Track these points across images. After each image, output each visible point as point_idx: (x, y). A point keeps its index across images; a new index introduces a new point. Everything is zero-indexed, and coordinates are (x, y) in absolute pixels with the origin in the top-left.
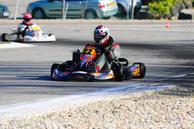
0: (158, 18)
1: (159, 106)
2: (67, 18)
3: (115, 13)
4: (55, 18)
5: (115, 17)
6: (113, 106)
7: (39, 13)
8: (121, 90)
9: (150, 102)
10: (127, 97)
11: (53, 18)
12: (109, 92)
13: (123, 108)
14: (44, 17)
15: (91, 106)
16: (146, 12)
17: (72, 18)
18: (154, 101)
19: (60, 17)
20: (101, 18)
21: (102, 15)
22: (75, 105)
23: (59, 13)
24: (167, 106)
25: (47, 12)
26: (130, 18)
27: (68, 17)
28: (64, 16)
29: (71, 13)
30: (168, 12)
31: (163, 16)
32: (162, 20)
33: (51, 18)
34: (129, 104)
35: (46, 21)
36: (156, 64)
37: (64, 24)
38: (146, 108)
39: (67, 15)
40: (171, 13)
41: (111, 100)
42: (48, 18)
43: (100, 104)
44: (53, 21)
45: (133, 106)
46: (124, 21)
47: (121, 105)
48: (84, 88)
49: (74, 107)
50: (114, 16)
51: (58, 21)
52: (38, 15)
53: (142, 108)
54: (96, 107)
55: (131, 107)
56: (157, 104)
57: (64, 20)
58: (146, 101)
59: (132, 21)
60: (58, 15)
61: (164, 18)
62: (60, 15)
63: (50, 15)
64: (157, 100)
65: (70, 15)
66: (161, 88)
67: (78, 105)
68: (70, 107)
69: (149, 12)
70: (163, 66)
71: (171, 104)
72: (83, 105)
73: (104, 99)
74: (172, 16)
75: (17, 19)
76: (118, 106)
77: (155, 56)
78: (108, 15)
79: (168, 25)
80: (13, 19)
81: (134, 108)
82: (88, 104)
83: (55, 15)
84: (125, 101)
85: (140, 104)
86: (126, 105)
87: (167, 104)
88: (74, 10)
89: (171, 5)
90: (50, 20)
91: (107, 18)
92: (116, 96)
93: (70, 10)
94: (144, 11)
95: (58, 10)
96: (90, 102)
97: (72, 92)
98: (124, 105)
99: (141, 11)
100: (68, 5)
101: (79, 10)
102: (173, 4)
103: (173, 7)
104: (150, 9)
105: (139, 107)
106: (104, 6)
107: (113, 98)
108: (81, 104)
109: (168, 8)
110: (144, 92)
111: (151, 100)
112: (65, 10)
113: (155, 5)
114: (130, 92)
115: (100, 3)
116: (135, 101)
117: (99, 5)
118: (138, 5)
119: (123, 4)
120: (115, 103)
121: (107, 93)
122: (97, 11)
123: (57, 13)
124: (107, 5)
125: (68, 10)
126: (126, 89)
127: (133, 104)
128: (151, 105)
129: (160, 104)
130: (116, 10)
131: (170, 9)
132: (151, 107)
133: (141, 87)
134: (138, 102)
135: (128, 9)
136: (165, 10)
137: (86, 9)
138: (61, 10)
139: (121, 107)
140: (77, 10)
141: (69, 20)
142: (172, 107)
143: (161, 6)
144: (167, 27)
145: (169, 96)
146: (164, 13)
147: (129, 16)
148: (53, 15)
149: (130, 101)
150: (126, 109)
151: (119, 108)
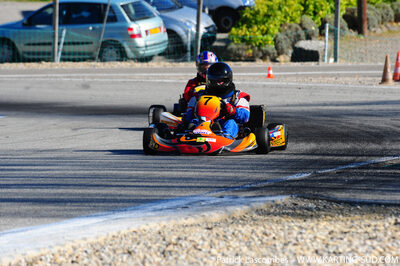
0: (251, 59)
1: (256, 239)
2: (63, 60)
3: (162, 48)
4: (39, 61)
5: (161, 57)
6: (164, 240)
7: (4, 51)
8: (178, 207)
9: (240, 231)
10: (191, 221)
11: (34, 60)
12: (155, 210)
13: (184, 243)
14: (16, 58)
15: (118, 240)
16: (226, 47)
17: (74, 60)
18: (246, 229)
19: (49, 57)
20: (132, 59)
21: (135, 53)
22: (85, 239)
23: (47, 49)
24: (274, 238)
25: (22, 48)
27: (67, 57)
28: (58, 57)
29: (72, 48)
30: (270, 47)
31: (261, 54)
32: (259, 63)
33: (29, 61)
34: (198, 235)
35: (21, 66)
37: (58, 71)
38: (231, 243)
39: (63, 54)
40: (276, 48)
41: (159, 228)
42: (25, 60)
43: (137, 236)
44: (34, 65)
45: (203, 239)
46: (182, 65)
47: (179, 239)
48: (102, 204)
49: (83, 243)
50: (160, 55)
51: (44, 65)
53: (222, 244)
54: (129, 244)
55: (201, 242)
56: (254, 236)
57: (58, 64)
58: (231, 229)
60: (44, 53)
61: (263, 58)
62: (49, 54)
63: (29, 53)
64: (254, 228)
65: (69, 54)
66: (262, 203)
67: (92, 239)
68: (75, 245)
69: (233, 46)
71: (282, 234)
72: (101, 240)
73: (147, 228)
74: (279, 54)
76: (174, 241)
78: (148, 52)
79: (271, 72)
81: (206, 243)
82: (110, 237)
83: (39, 54)
84: (187, 229)
85: (218, 235)
86: (190, 238)
87: (274, 235)
88: (78, 43)
89: (276, 31)
90: (27, 64)
91: (147, 59)
92: (169, 219)
93: (69, 44)
94: (222, 44)
95: (44, 44)
96: (115, 234)
97: (77, 213)
98: (186, 239)
99: (216, 44)
100: (64, 32)
101: (87, 43)
102: (280, 31)
103: (281, 36)
104: (233, 41)
105: (216, 242)
106: (140, 35)
107: (164, 223)
108: (97, 238)
109: (270, 39)
110: (226, 211)
111: (240, 227)
112: (59, 44)
113: (243, 31)
114: (198, 210)
115: (131, 29)
116: (208, 229)
117: (130, 32)
118: (209, 32)
119: (179, 30)
120: (166, 233)
121: (150, 214)
122: (125, 45)
123: (42, 49)
124: (146, 32)
125: (65, 44)
126: (190, 204)
127: (205, 236)
128: (241, 237)
129: (260, 235)
130: (165, 42)
131: (275, 40)
132: (240, 241)
133: (219, 200)
134: (215, 231)
135: (188, 40)
136: (265, 42)
137: (102, 40)
138: (50, 44)
139: (180, 242)
140: (83, 43)
141: (67, 63)
142: (283, 241)
143: (256, 33)
144: (269, 76)
145: (277, 218)
146: (263, 48)
147: (192, 54)
148: (34, 53)
149: (198, 229)
150: (190, 246)
151: (175, 244)
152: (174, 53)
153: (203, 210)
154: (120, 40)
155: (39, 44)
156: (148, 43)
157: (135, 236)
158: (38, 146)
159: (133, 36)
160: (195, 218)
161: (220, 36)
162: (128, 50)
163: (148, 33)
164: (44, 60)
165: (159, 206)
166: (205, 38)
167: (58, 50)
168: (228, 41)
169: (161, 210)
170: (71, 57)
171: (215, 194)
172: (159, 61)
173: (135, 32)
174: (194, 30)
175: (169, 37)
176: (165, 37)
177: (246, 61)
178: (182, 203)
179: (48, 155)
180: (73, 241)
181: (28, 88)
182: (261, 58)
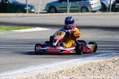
3: (99, 8)
5: (99, 11)
7: (53, 10)
8: (104, 56)
12: (97, 57)
13: (106, 67)
14: (56, 12)
15: (86, 66)
17: (73, 12)
20: (91, 12)
21: (91, 10)
22: (76, 65)
23: (65, 9)
25: (58, 9)
26: (109, 11)
27: (71, 11)
28: (68, 11)
29: (72, 9)
33: (60, 12)
34: (110, 64)
35: (57, 14)
39: (70, 10)
41: (98, 62)
44: (61, 14)
45: (112, 65)
46: (105, 13)
49: (76, 66)
50: (99, 10)
51: (65, 14)
52: (52, 10)
54: (89, 67)
57: (68, 13)
59: (110, 13)
60: (64, 10)
62: (66, 10)
63: (60, 10)
65: (72, 10)
67: (78, 65)
68: (73, 67)
72: (81, 65)
73: (95, 62)
75: (40, 13)
76: (103, 66)
78: (95, 10)
80: (37, 13)
81: (113, 67)
83: (63, 10)
84: (107, 62)
85: (116, 64)
86: (108, 65)
92: (101, 59)
94: (118, 7)
95: (64, 7)
96: (85, 64)
98: (106, 65)
99: (116, 7)
100: (70, 4)
105: (116, 66)
106: (93, 5)
107: (100, 61)
108: (80, 65)
112: (69, 7)
114: (110, 57)
116: (113, 62)
118: (114, 3)
119: (105, 3)
120: (100, 63)
122: (88, 7)
123: (64, 9)
124: (95, 3)
125: (70, 7)
126: (108, 55)
130: (100, 6)
133: (117, 54)
135: (107, 5)
137: (81, 6)
138: (66, 7)
140: (76, 7)
141: (71, 13)
149: (110, 62)
150: (108, 67)
151: (103, 67)
152: (103, 10)
153: (112, 57)
156: (95, 7)
157: (91, 64)
159: (91, 5)
160: (109, 59)
161: (117, 4)
162: (89, 9)
164: (64, 12)
165: (98, 55)
166: (113, 5)
167: (69, 9)
169: (99, 57)
171: (115, 52)
173: (91, 3)
174: (109, 2)
175: (102, 5)
178: (106, 54)
180: (73, 66)
181: (59, 21)
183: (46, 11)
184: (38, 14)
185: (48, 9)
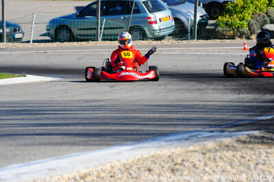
0: (232, 38)
1: (236, 161)
2: (104, 40)
3: (171, 31)
4: (87, 40)
5: (170, 37)
6: (173, 161)
7: (64, 34)
8: (182, 139)
9: (225, 156)
10: (191, 148)
11: (84, 40)
12: (166, 141)
13: (186, 164)
14: (72, 38)
15: (141, 162)
16: (215, 29)
17: (111, 40)
18: (229, 154)
19: (94, 38)
20: (150, 38)
21: (152, 34)
22: (119, 161)
23: (93, 32)
24: (249, 160)
25: (76, 32)
26: (193, 38)
27: (106, 37)
28: (100, 38)
29: (109, 32)
30: (246, 29)
31: (239, 34)
32: (238, 40)
33: (81, 41)
34: (196, 158)
35: (75, 44)
36: (230, 102)
37: (100, 47)
38: (219, 163)
39: (104, 35)
40: (249, 29)
41: (169, 154)
42: (78, 40)
44: (84, 43)
45: (200, 161)
46: (185, 42)
47: (183, 161)
49: (118, 164)
50: (169, 35)
51: (91, 43)
52: (63, 36)
53: (213, 164)
54: (149, 164)
55: (198, 163)
56: (235, 159)
57: (100, 43)
58: (219, 154)
59: (195, 42)
60: (91, 35)
61: (240, 37)
62: (94, 35)
63: (80, 35)
64: (235, 153)
65: (108, 35)
67: (124, 161)
68: (113, 165)
69: (219, 29)
70: (240, 104)
71: (254, 157)
72: (130, 161)
73: (161, 153)
74: (251, 34)
75: (34, 41)
76: (179, 161)
77: (230, 90)
78: (162, 34)
79: (246, 46)
80: (28, 42)
81: (202, 164)
82: (136, 160)
83: (87, 35)
84: (189, 154)
85: (210, 158)
86: (191, 160)
87: (248, 158)
88: (114, 28)
89: (250, 18)
90: (79, 43)
91: (161, 38)
92: (176, 147)
93: (108, 28)
94: (212, 27)
95: (91, 29)
96: (139, 157)
97: (113, 143)
98: (188, 161)
99: (208, 27)
100: (104, 21)
101: (120, 28)
102: (252, 18)
103: (253, 22)
104: (220, 25)
105: (209, 162)
106: (156, 22)
107: (173, 150)
108: (127, 160)
109: (245, 23)
110: (215, 141)
111: (225, 153)
112: (101, 29)
113: (226, 18)
114: (196, 141)
115: (150, 18)
116: (203, 154)
117: (149, 20)
118: (203, 19)
119: (183, 18)
120: (174, 157)
121: (163, 144)
122: (146, 29)
123: (89, 32)
124: (160, 19)
125: (105, 29)
126: (190, 137)
127: (201, 158)
128: (225, 159)
129: (239, 158)
130: (173, 26)
131: (248, 24)
132: (225, 162)
133: (210, 134)
134: (208, 155)
135: (188, 25)
136: (242, 26)
137: (130, 25)
138: (95, 29)
139: (184, 163)
140: (117, 28)
141: (106, 42)
142: (255, 162)
143: (235, 20)
144: (245, 49)
145: (251, 146)
146: (241, 30)
147: (191, 35)
148: (84, 36)
149: (196, 154)
150: (190, 165)
151: (180, 164)
152: (179, 34)
153: (199, 141)
154: (142, 25)
155: (88, 29)
156: (161, 28)
157: (153, 159)
158: (87, 98)
159: (151, 23)
160: (194, 146)
161: (210, 22)
162: (148, 32)
163: (162, 20)
164: (91, 40)
165: (169, 138)
166: (200, 24)
167: (101, 32)
168: (216, 25)
169: (170, 141)
170: (109, 37)
171: (207, 130)
172: (169, 39)
173: (153, 20)
174: (193, 18)
175: (175, 23)
176: (173, 23)
177: (229, 39)
178: (186, 136)
179: (94, 104)
180: (111, 162)
181: (80, 59)
182: (239, 37)
183: (48, 38)
184: (31, 45)
185: (52, 32)
